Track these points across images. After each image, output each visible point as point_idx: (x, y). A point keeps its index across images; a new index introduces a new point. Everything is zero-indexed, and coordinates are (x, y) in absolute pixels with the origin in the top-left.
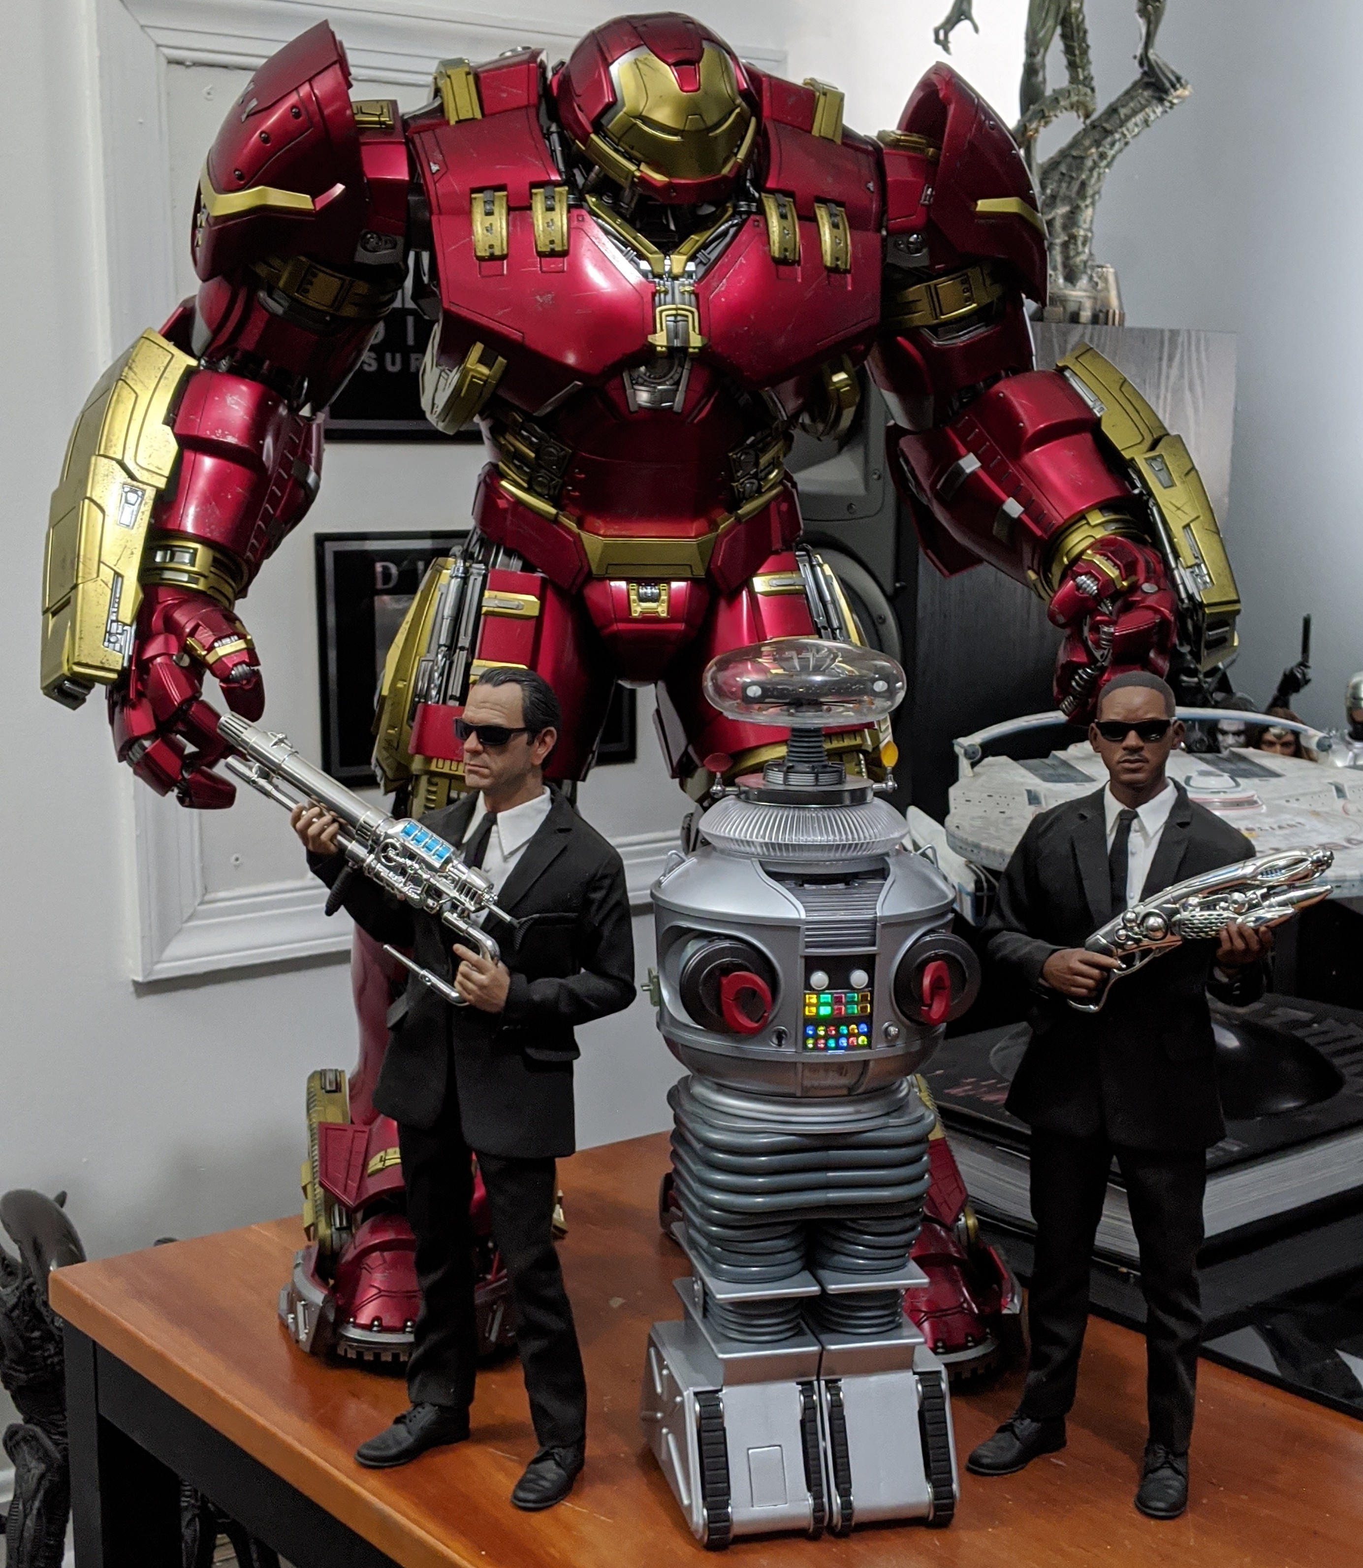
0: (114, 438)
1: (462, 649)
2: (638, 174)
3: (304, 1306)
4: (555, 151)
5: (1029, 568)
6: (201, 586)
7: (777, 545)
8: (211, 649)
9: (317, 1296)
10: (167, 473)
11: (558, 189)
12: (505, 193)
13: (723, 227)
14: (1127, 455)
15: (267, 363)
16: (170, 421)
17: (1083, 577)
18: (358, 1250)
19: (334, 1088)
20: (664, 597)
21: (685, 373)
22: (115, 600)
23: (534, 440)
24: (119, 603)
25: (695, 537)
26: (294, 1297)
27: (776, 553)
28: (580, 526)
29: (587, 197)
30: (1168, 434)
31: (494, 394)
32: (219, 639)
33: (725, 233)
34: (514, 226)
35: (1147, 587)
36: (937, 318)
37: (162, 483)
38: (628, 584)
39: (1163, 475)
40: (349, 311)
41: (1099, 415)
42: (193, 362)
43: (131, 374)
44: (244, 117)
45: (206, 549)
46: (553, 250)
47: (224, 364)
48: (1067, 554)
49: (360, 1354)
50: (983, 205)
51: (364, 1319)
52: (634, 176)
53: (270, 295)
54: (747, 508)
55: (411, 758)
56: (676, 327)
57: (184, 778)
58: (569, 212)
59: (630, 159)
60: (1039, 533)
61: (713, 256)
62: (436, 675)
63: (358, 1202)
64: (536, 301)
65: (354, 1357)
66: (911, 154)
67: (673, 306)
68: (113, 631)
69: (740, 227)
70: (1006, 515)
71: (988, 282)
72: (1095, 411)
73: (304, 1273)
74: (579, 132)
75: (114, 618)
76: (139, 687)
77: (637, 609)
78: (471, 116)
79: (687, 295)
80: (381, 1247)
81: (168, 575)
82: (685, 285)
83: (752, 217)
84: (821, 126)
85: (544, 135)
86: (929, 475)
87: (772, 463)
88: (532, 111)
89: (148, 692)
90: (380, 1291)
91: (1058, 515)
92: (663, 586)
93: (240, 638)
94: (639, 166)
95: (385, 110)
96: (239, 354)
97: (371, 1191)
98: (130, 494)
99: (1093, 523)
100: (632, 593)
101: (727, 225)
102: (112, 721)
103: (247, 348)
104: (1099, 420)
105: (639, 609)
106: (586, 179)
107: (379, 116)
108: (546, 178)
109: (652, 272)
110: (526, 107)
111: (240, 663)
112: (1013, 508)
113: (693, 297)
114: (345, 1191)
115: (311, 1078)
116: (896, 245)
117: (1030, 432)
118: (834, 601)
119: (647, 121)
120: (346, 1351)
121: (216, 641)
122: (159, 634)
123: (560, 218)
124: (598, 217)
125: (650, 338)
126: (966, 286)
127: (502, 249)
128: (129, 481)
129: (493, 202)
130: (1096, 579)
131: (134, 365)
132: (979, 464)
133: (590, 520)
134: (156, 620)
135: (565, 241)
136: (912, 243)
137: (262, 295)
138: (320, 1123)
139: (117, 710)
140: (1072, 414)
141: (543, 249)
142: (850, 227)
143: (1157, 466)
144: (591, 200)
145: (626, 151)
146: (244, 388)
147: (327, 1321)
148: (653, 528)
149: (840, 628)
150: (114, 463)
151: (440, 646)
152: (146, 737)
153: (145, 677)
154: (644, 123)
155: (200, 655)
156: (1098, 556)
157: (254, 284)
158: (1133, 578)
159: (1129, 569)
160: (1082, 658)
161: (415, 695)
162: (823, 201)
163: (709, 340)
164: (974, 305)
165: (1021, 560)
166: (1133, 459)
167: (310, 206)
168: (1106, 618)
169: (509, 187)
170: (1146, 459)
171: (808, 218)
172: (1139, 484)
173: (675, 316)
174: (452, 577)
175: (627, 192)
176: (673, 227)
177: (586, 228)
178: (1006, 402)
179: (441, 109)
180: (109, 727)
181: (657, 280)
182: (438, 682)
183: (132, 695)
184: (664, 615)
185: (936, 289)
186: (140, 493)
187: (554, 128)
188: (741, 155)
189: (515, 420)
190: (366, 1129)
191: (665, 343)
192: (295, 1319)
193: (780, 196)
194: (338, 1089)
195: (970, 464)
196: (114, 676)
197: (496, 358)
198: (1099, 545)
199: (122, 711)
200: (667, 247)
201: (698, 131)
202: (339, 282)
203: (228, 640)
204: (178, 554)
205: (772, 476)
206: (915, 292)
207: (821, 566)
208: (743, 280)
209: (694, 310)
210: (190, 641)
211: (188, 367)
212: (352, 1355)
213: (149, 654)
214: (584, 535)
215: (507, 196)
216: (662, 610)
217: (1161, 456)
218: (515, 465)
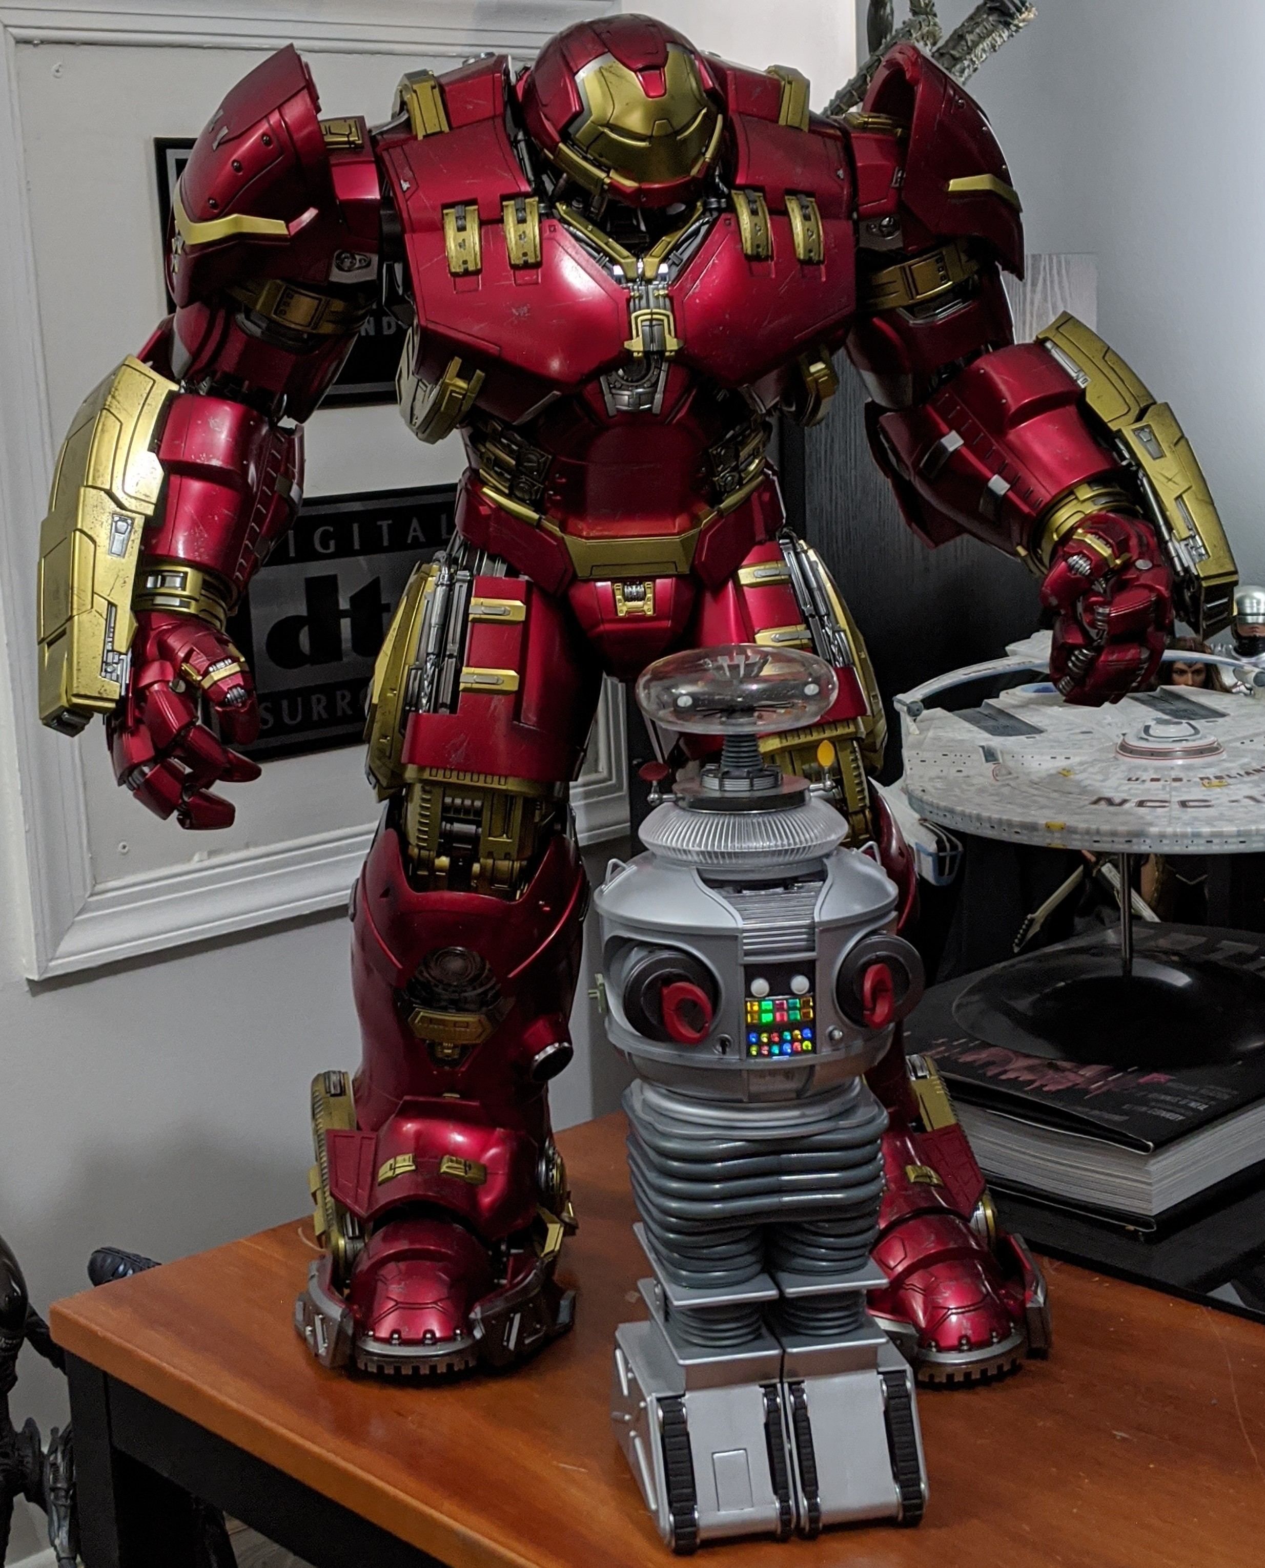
0: (101, 469)
1: (451, 656)
2: (608, 181)
3: (322, 1320)
4: (523, 159)
5: (1018, 544)
6: (192, 610)
7: (760, 537)
8: (206, 673)
9: (335, 1310)
10: (154, 500)
11: (527, 200)
12: (476, 207)
13: (694, 227)
14: (1113, 427)
15: (247, 383)
16: (155, 447)
17: (1075, 557)
18: (373, 1260)
19: (339, 1091)
20: (649, 595)
21: (663, 376)
22: (110, 629)
23: (514, 447)
24: (114, 632)
25: (678, 534)
26: (311, 1311)
27: (760, 543)
28: (563, 529)
29: (558, 204)
30: (1155, 403)
31: (474, 406)
32: (214, 663)
33: (696, 232)
34: (487, 241)
35: (1141, 564)
36: (913, 298)
37: (150, 510)
38: (613, 583)
39: (1152, 447)
40: (327, 328)
41: (1083, 386)
42: (174, 387)
43: (115, 402)
44: (215, 145)
45: (195, 572)
46: (526, 262)
47: (204, 386)
48: (1057, 530)
49: (380, 1368)
50: (955, 185)
51: (383, 1333)
52: (604, 183)
53: (248, 318)
54: (729, 502)
55: (403, 767)
56: (652, 332)
57: (184, 801)
58: (540, 222)
59: (599, 166)
60: (1026, 509)
61: (685, 256)
62: (426, 683)
63: (371, 1211)
64: (512, 314)
65: (375, 1370)
66: (877, 136)
67: (648, 311)
68: (110, 660)
69: (712, 224)
70: (991, 492)
71: (964, 258)
72: (1079, 382)
73: (320, 1285)
74: (548, 141)
75: (110, 648)
76: (137, 713)
77: (623, 608)
78: (438, 130)
79: (661, 299)
80: (397, 1257)
81: (159, 600)
82: (659, 289)
83: (723, 216)
84: (787, 115)
85: (511, 143)
86: (910, 454)
87: (753, 454)
88: (499, 121)
89: (145, 719)
90: (397, 1303)
91: (1044, 492)
92: (649, 584)
93: (233, 662)
94: (608, 173)
95: (353, 129)
96: (218, 375)
97: (382, 1202)
98: (120, 523)
99: (1082, 498)
100: (617, 592)
101: (697, 224)
102: (110, 748)
103: (228, 370)
104: (1084, 391)
105: (625, 609)
106: (555, 185)
107: (348, 136)
108: (516, 190)
109: (625, 276)
110: (493, 117)
111: (235, 687)
112: (999, 485)
113: (667, 300)
114: (356, 1202)
115: (316, 1080)
116: (868, 228)
117: (1013, 409)
118: (821, 587)
119: (614, 128)
120: (366, 1365)
121: (210, 665)
122: (154, 660)
123: (533, 228)
124: (570, 224)
125: (627, 345)
126: (940, 264)
127: (476, 264)
128: (118, 510)
129: (465, 218)
130: (1089, 558)
131: (117, 394)
132: (961, 442)
133: (571, 522)
134: (151, 648)
135: (538, 253)
136: (885, 226)
137: (241, 317)
138: (328, 1132)
139: (115, 736)
140: (1058, 388)
141: (517, 262)
142: (822, 218)
143: (1145, 436)
144: (562, 208)
145: (595, 159)
146: (227, 408)
147: (346, 1334)
148: (635, 527)
149: (828, 615)
150: (102, 493)
151: (428, 654)
152: (145, 763)
153: (143, 704)
154: (612, 131)
155: (196, 681)
156: (1089, 536)
157: (233, 307)
158: (1126, 556)
159: (1120, 547)
160: (1076, 639)
161: (405, 704)
162: (793, 192)
163: (685, 343)
164: (950, 283)
165: (1009, 537)
166: (1120, 431)
167: (285, 232)
168: (1100, 599)
169: (479, 201)
170: (1134, 431)
171: (779, 212)
172: (1127, 455)
173: (651, 320)
174: (437, 585)
175: (596, 200)
176: (643, 228)
177: (558, 237)
178: (986, 378)
179: (408, 124)
180: (108, 753)
181: (630, 285)
182: (428, 691)
183: (130, 723)
184: (650, 613)
185: (910, 270)
186: (129, 521)
187: (520, 136)
188: (708, 155)
189: (495, 429)
190: (374, 1135)
191: (641, 349)
192: (314, 1332)
193: (749, 192)
194: (343, 1092)
195: (953, 442)
196: (112, 705)
197: (475, 371)
198: (1089, 523)
199: (120, 736)
200: (639, 250)
201: (667, 136)
202: (316, 302)
203: (222, 664)
204: (168, 579)
205: (752, 467)
206: (889, 274)
207: (805, 552)
208: (715, 279)
209: (669, 313)
210: (185, 667)
211: (171, 393)
212: (373, 1369)
213: (146, 681)
214: (568, 538)
215: (478, 210)
216: (648, 608)
217: (1148, 426)
218: (496, 472)
